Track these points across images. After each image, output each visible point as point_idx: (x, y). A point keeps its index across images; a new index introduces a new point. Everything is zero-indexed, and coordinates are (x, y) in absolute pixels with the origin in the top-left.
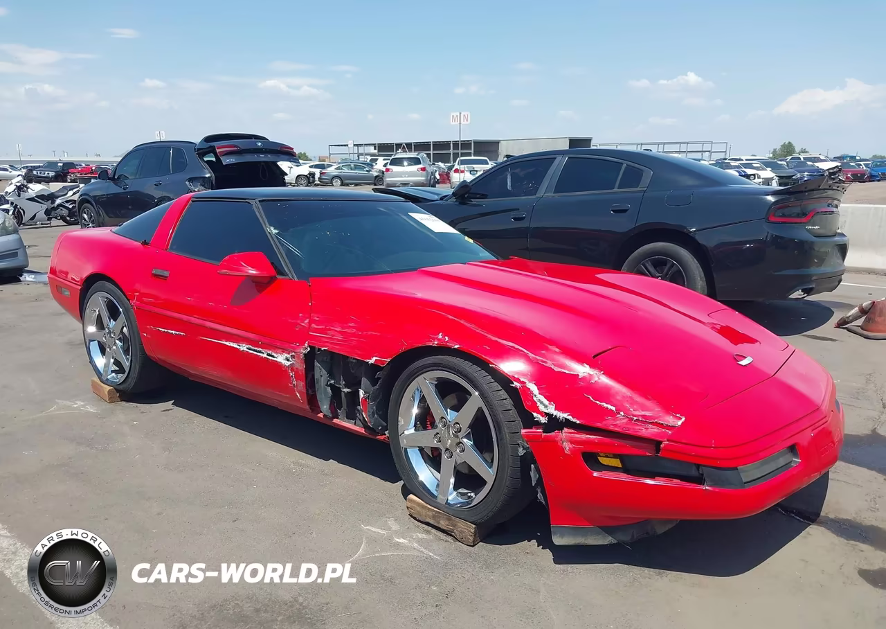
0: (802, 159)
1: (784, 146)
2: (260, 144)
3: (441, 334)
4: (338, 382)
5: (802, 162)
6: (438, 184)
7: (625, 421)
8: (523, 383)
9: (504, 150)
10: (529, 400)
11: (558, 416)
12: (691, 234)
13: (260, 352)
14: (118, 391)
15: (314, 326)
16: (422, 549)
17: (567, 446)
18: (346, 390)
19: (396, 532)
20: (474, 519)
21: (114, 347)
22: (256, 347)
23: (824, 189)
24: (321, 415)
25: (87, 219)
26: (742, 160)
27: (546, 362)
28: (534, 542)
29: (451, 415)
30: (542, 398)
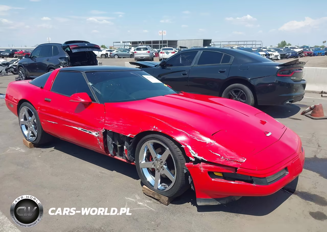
0: (289, 48)
1: (282, 42)
2: (86, 45)
3: (155, 126)
4: (116, 142)
5: (289, 49)
6: (155, 57)
7: (224, 160)
8: (186, 145)
9: (179, 44)
10: (188, 152)
11: (199, 158)
12: (249, 81)
13: (86, 131)
14: (33, 144)
15: (106, 121)
16: (148, 207)
17: (202, 169)
18: (119, 146)
19: (139, 200)
20: (167, 195)
21: (31, 127)
22: (85, 129)
23: (298, 64)
24: (110, 155)
25: (21, 73)
26: (267, 48)
27: (194, 138)
28: (190, 203)
29: (159, 156)
30: (193, 151)
